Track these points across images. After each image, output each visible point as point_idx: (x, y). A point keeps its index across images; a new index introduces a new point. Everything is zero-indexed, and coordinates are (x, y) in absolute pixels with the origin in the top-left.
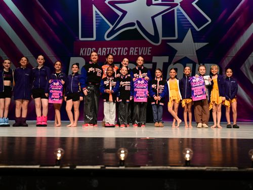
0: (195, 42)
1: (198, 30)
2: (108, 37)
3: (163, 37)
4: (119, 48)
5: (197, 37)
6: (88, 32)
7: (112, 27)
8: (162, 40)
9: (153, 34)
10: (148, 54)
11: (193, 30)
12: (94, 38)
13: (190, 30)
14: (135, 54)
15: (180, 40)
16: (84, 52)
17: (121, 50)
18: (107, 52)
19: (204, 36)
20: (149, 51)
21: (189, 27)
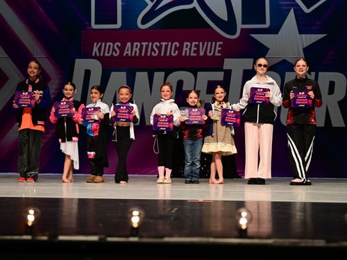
0: (300, 32)
1: (307, 11)
2: (143, 22)
3: (243, 24)
4: (164, 44)
5: (305, 25)
6: (107, 14)
7: (150, 5)
8: (242, 29)
9: (226, 20)
10: (217, 54)
11: (298, 12)
12: (119, 25)
13: (292, 11)
14: (192, 54)
15: (275, 29)
16: (100, 49)
17: (166, 46)
18: (141, 50)
19: (318, 23)
20: (218, 48)
21: (291, 6)
